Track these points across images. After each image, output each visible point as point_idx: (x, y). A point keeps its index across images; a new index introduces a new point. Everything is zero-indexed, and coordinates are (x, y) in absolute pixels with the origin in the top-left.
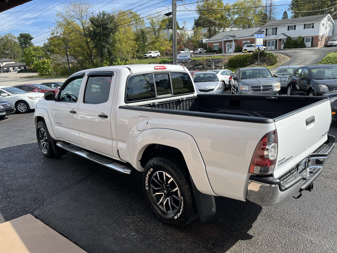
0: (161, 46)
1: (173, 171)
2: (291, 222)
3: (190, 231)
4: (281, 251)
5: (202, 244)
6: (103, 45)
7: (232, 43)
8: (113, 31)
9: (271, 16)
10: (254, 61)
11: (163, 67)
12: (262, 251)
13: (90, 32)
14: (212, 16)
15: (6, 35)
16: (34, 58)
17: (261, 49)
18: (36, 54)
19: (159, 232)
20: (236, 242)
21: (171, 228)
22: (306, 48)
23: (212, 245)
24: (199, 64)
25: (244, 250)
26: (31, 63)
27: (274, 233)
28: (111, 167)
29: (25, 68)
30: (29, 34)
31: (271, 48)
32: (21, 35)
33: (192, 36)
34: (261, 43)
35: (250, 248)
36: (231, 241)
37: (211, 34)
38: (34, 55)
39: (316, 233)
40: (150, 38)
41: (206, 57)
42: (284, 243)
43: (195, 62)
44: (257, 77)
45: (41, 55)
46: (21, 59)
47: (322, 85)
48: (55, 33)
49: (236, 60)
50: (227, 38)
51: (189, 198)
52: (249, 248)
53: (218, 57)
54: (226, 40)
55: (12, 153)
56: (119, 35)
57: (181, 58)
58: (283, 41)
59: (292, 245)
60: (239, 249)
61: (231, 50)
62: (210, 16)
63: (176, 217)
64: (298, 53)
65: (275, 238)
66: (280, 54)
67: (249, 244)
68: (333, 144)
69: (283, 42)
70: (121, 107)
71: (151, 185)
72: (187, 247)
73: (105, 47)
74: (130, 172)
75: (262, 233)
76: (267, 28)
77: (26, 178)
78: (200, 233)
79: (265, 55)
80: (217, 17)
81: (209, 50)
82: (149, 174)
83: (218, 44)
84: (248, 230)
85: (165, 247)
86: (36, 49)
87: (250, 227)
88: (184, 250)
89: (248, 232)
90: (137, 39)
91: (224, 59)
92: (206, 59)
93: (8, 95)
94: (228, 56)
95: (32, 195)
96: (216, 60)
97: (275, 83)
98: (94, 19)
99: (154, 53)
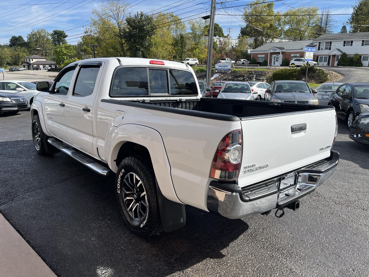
0: (200, 54)
1: (141, 172)
2: (275, 245)
3: (157, 242)
4: (250, 275)
5: (164, 257)
6: (137, 48)
7: (279, 55)
8: (150, 34)
9: (327, 29)
10: (301, 77)
11: (161, 63)
12: (229, 272)
13: (125, 32)
14: (260, 25)
15: (39, 31)
16: (65, 57)
17: (310, 64)
18: (68, 52)
19: (123, 241)
20: (203, 260)
21: (137, 238)
22: (362, 67)
23: (175, 260)
24: (239, 76)
25: (208, 269)
26: (61, 62)
27: (251, 255)
28: (90, 167)
29: (56, 66)
30: (63, 31)
31: (323, 64)
32: (55, 32)
33: (236, 46)
34: (311, 57)
35: (217, 267)
36: (198, 258)
37: (257, 44)
38: (65, 54)
39: (300, 260)
40: (189, 44)
41: (248, 68)
42: (258, 267)
43: (235, 73)
44: (292, 92)
45: (73, 54)
46: (53, 57)
47: (363, 105)
48: (89, 32)
49: (281, 74)
50: (274, 49)
51: (155, 204)
52: (215, 268)
53: (261, 70)
54: (272, 51)
55: (7, 147)
56: (156, 39)
57: (220, 68)
58: (337, 57)
59: (266, 270)
60: (204, 267)
61: (277, 64)
62: (258, 24)
63: (142, 226)
64: (353, 71)
65: (250, 260)
66: (331, 71)
67: (217, 263)
68: (336, 162)
69: (337, 59)
70: (103, 101)
71: (123, 189)
72: (146, 259)
73: (139, 50)
74: (107, 173)
75: (237, 253)
76: (320, 41)
77: (9, 172)
78: (167, 246)
79: (314, 70)
80: (265, 25)
81: (253, 61)
82: (121, 175)
83: (264, 56)
84: (222, 249)
85: (122, 257)
86: (67, 48)
87: (226, 245)
88: (141, 262)
89: (221, 250)
90: (175, 44)
91: (268, 73)
92: (248, 71)
93: (24, 90)
94: (272, 69)
95: (7, 190)
96: (258, 73)
97: (312, 99)
98: (131, 19)
99: (193, 60)
